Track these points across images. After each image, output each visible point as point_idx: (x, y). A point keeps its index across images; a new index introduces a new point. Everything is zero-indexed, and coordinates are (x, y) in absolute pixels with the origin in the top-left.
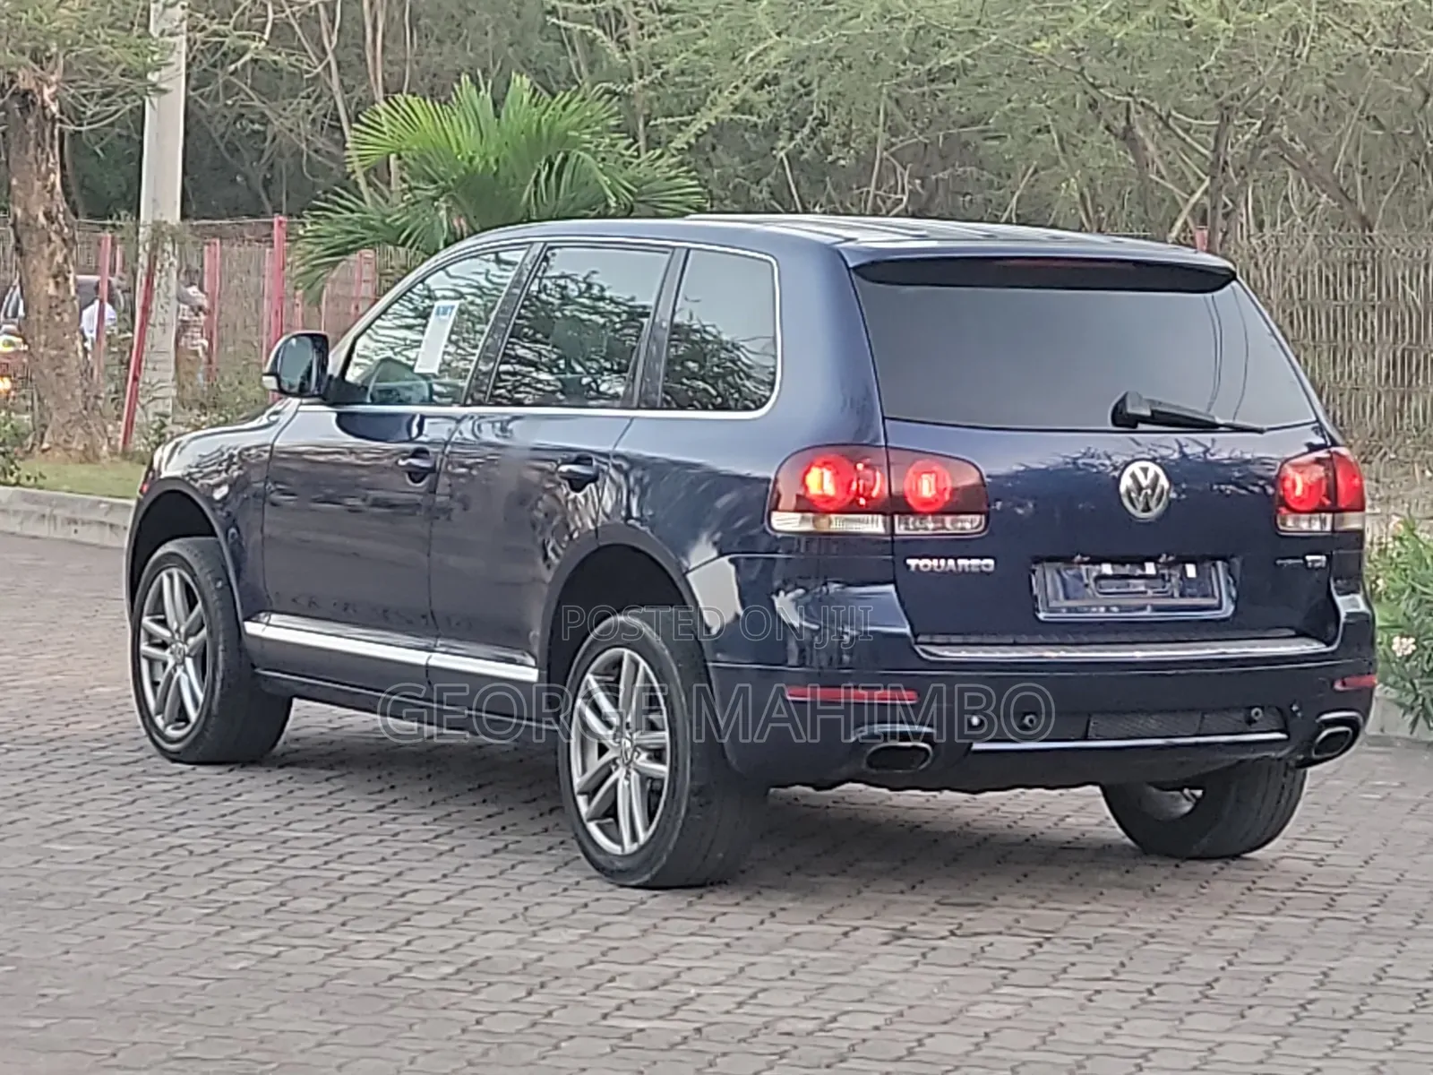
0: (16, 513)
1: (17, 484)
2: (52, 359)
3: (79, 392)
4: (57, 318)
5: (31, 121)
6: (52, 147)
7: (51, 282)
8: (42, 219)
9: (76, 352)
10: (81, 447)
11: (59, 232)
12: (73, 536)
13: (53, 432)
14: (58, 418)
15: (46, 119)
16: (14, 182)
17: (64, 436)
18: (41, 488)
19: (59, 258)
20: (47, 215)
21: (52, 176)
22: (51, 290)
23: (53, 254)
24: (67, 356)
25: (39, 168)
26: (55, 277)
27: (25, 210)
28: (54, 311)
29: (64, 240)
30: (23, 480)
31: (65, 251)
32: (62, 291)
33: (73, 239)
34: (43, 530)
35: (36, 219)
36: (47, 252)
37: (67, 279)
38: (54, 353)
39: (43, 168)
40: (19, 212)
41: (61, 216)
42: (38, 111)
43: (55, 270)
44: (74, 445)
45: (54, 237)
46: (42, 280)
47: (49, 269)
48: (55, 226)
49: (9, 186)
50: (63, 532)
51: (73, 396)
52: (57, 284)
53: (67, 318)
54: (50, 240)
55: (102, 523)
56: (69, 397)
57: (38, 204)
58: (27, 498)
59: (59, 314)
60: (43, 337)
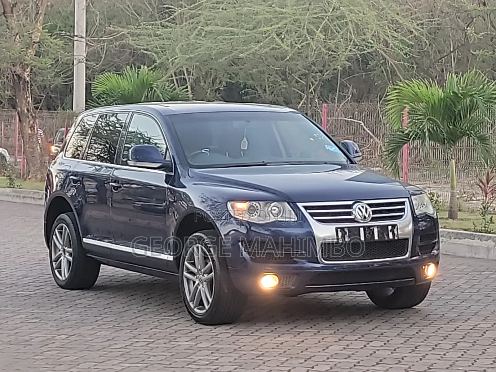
0: (11, 195)
1: (13, 188)
2: (31, 152)
3: (39, 161)
4: (32, 140)
5: (21, 83)
6: (28, 90)
7: (30, 129)
8: (26, 111)
9: (38, 150)
10: (40, 177)
11: (31, 115)
12: (25, 202)
13: (32, 173)
14: (32, 169)
15: (26, 82)
16: (17, 101)
17: (35, 174)
18: (20, 188)
19: (31, 122)
20: (27, 110)
21: (28, 99)
22: (30, 132)
23: (29, 121)
24: (35, 151)
25: (24, 96)
26: (31, 128)
27: (21, 108)
28: (31, 138)
29: (33, 117)
30: (16, 186)
31: (33, 120)
32: (33, 132)
33: (36, 117)
34: (18, 200)
35: (24, 111)
36: (28, 121)
37: (34, 129)
38: (31, 150)
39: (25, 97)
40: (19, 109)
41: (31, 110)
42: (23, 80)
43: (30, 126)
44: (38, 176)
45: (30, 116)
46: (27, 129)
47: (29, 125)
48: (30, 113)
49: (16, 101)
50: (22, 201)
51: (37, 162)
52: (31, 130)
53: (34, 139)
54: (28, 117)
55: (31, 197)
56: (36, 163)
57: (25, 107)
58: (15, 192)
59: (32, 139)
60: (28, 145)
